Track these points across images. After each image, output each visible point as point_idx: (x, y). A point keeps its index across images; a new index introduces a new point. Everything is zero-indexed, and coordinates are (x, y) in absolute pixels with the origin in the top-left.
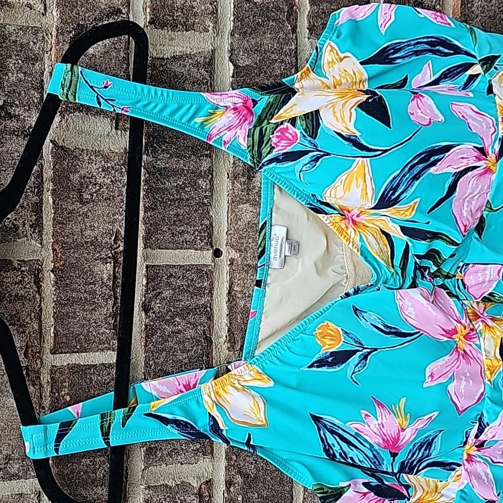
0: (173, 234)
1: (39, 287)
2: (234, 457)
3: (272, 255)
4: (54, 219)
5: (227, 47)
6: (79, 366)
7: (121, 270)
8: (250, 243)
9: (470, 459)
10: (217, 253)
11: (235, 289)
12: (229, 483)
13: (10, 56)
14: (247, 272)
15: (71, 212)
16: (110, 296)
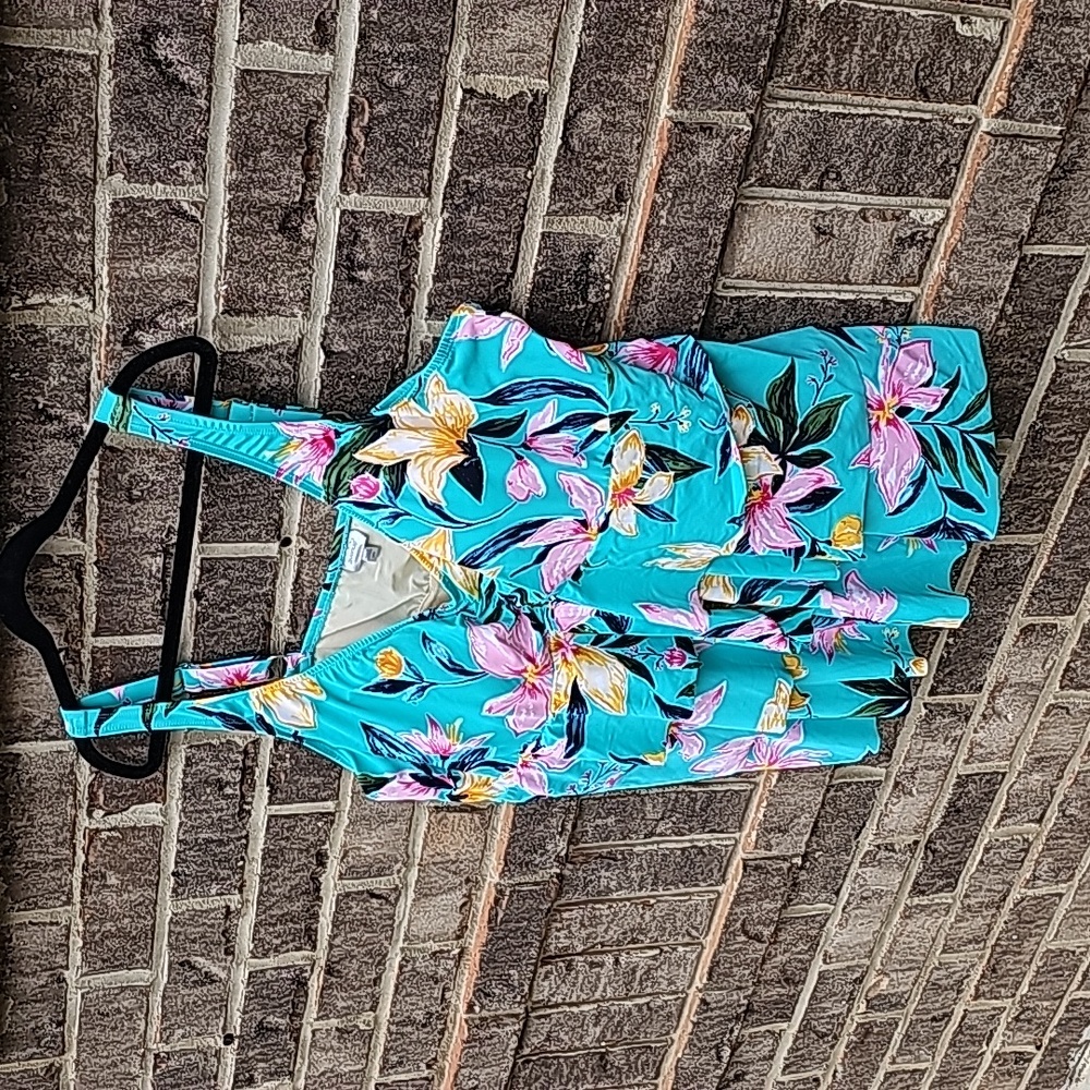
0: (234, 529)
1: (81, 580)
3: (347, 558)
4: (99, 517)
5: (319, 331)
6: (122, 648)
7: (172, 561)
9: (525, 765)
10: (286, 543)
11: (303, 578)
13: (52, 360)
14: (319, 563)
15: (118, 511)
16: (158, 587)
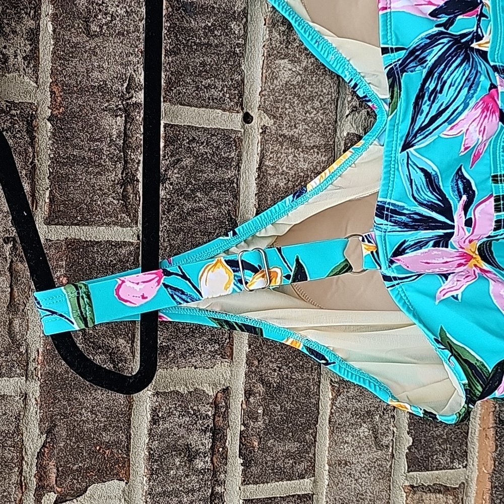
0: (197, 87)
1: (33, 138)
2: (256, 363)
4: (54, 53)
6: (79, 241)
8: (286, 109)
10: (247, 118)
11: (267, 163)
12: (249, 393)
14: (281, 144)
15: (75, 46)
16: (119, 158)
